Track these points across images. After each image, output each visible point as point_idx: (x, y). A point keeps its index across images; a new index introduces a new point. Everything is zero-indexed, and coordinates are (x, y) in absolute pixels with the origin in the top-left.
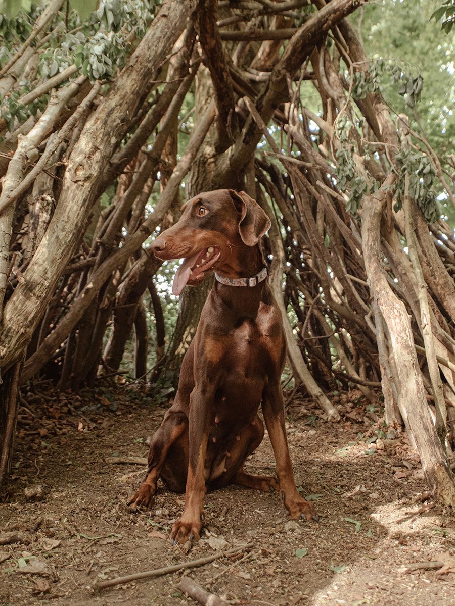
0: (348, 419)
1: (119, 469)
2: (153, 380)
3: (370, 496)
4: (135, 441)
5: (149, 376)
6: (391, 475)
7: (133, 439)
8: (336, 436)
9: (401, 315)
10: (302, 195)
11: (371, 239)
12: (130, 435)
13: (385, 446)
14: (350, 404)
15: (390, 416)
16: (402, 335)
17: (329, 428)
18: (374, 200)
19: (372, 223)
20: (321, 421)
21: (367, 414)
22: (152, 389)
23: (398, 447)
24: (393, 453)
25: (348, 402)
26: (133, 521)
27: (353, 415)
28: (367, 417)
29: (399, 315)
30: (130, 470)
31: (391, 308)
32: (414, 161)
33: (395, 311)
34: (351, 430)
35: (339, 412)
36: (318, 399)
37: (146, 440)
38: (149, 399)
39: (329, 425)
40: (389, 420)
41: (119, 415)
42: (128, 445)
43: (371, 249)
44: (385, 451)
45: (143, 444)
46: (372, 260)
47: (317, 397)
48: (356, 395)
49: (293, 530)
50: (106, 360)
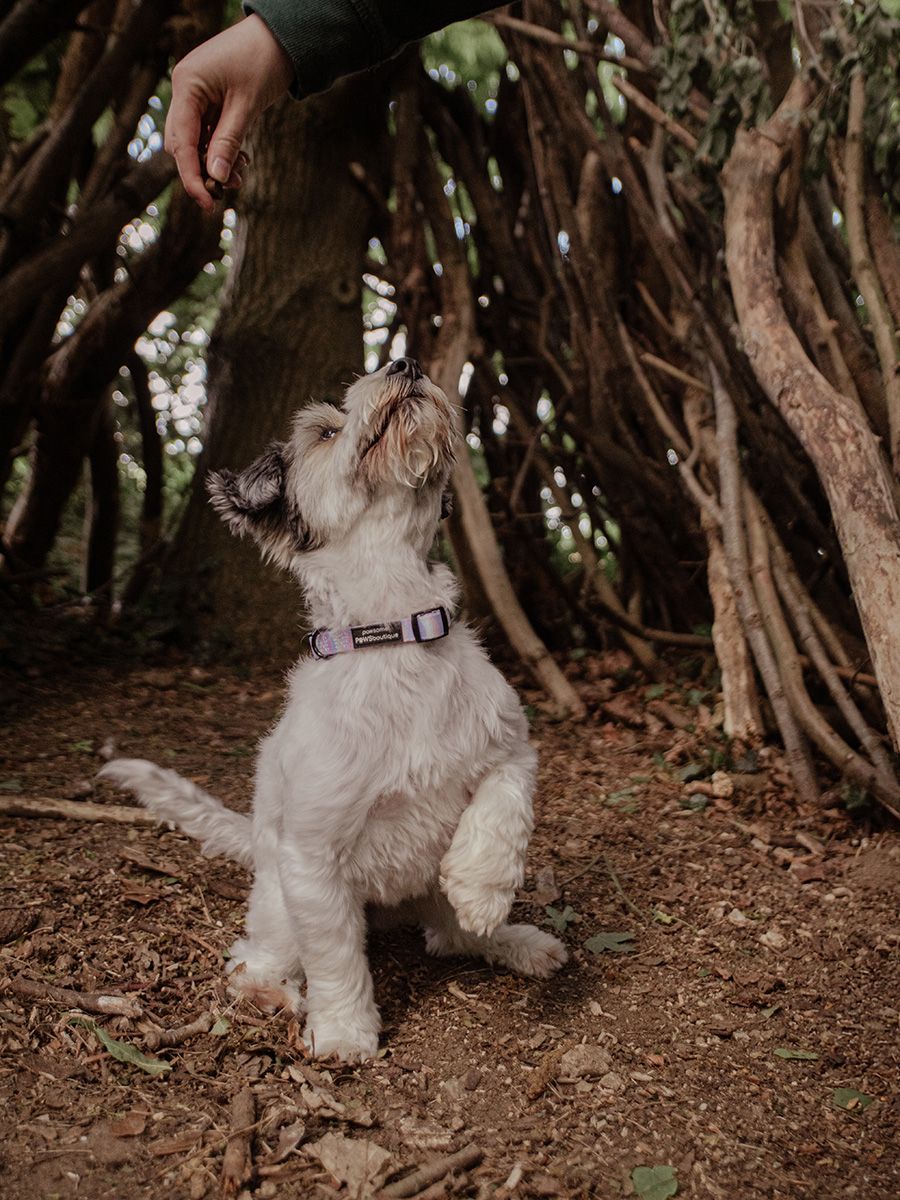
0: (607, 717)
1: (12, 832)
2: (129, 599)
3: (763, 938)
4: (72, 748)
5: (119, 588)
6: (780, 872)
7: (65, 741)
8: (589, 756)
9: (857, 433)
10: (548, 138)
11: (754, 239)
12: (59, 730)
13: (736, 790)
14: (608, 683)
15: (738, 715)
16: (866, 487)
17: (566, 737)
18: (762, 141)
19: (757, 199)
20: (543, 718)
21: (649, 708)
22: (125, 618)
23: (768, 796)
24: (758, 808)
25: (603, 676)
26: (37, 1034)
27: (618, 707)
28: (653, 713)
29: (852, 432)
30: (47, 834)
31: (828, 415)
32: (889, 34)
33: (841, 422)
34: (620, 743)
35: (584, 699)
36: (535, 666)
37: (102, 745)
38: (117, 641)
39: (565, 726)
40: (736, 723)
41: (34, 678)
42: (50, 758)
43: (757, 263)
44: (735, 803)
45: (92, 755)
46: (761, 290)
47: (534, 662)
48: (619, 663)
49: (594, 1077)
50: (13, 542)
